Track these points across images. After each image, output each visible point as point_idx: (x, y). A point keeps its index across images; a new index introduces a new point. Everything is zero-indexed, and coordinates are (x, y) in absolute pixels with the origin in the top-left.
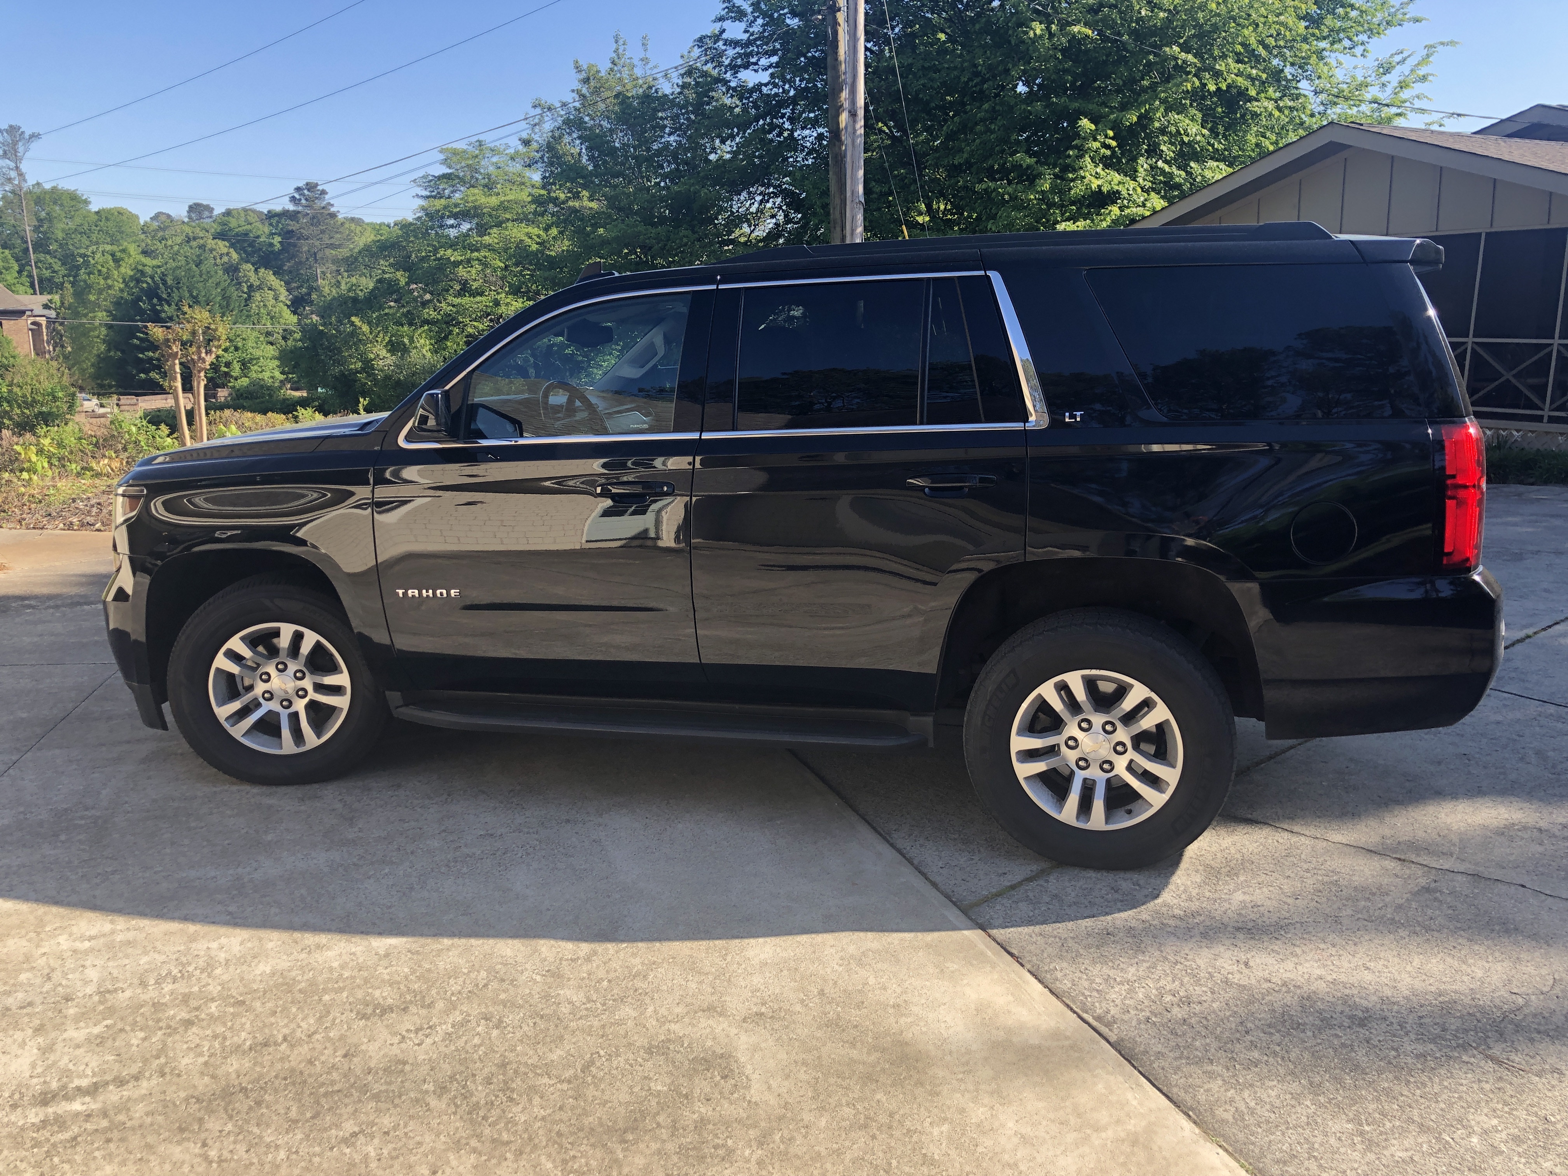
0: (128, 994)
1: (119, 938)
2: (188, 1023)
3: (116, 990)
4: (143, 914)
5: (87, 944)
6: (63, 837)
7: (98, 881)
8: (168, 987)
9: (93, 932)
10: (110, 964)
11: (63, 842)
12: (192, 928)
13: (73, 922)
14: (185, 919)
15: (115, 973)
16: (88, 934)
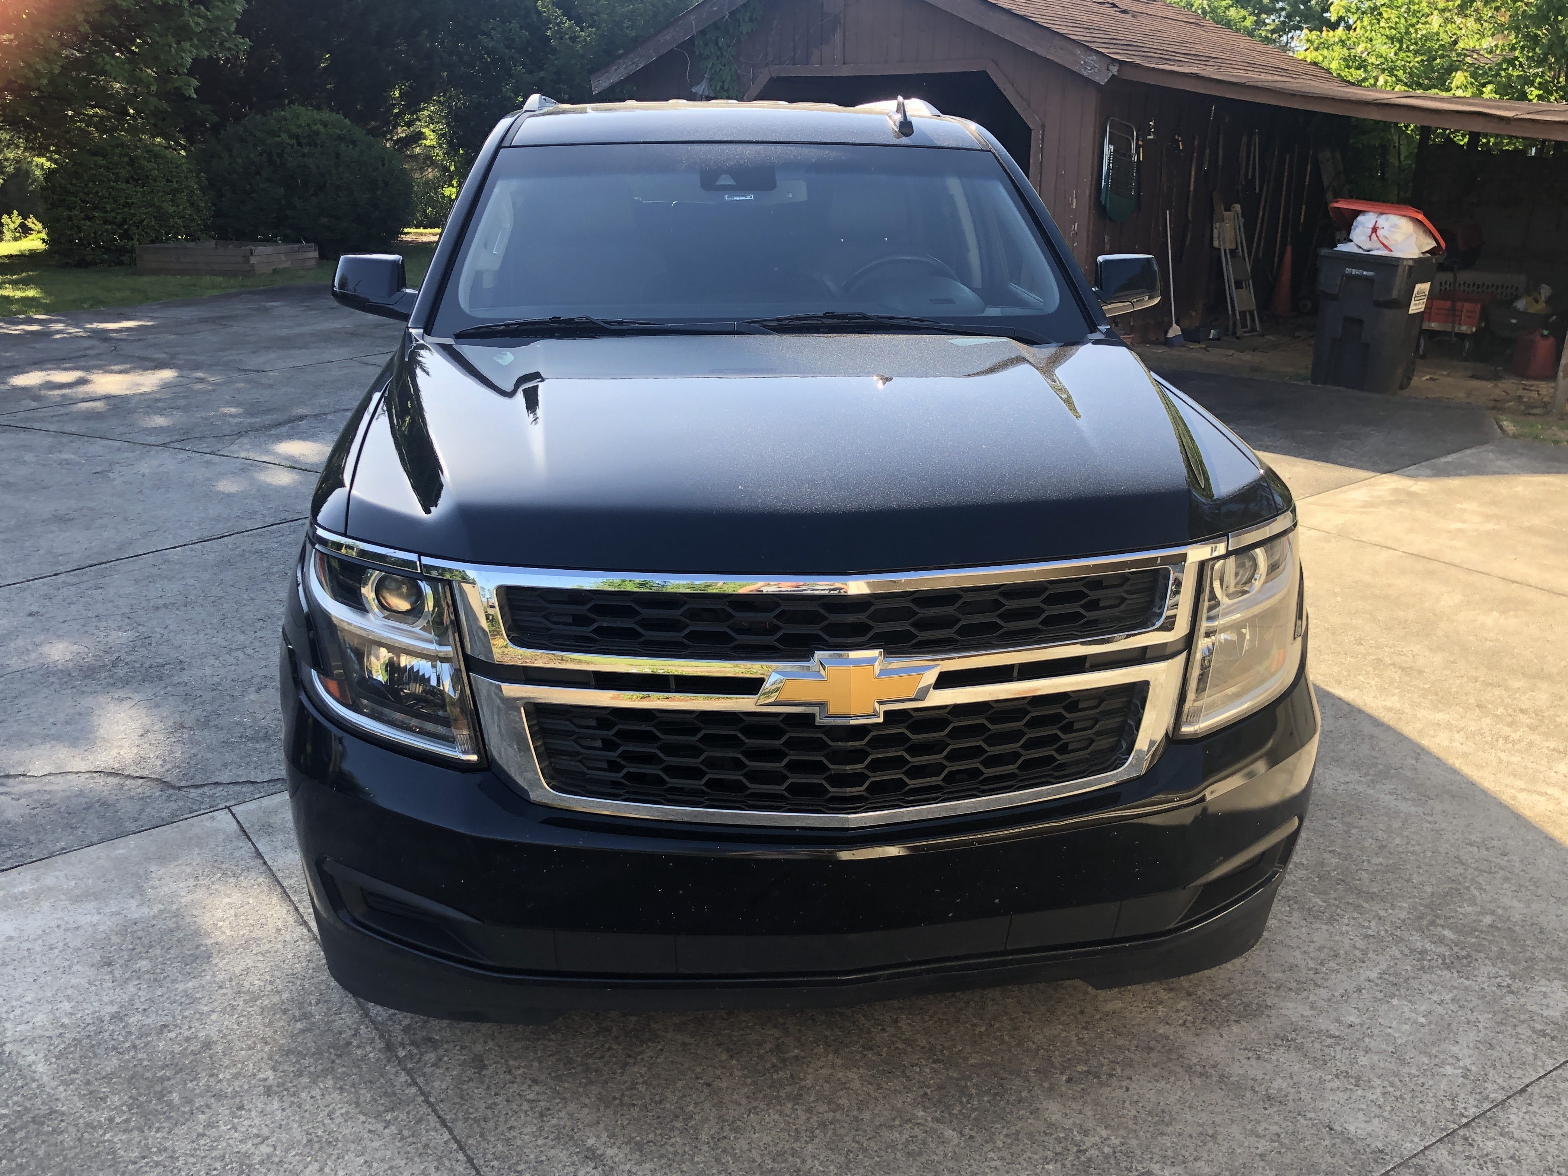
0: (1547, 744)
1: (1521, 784)
2: (1522, 711)
3: (1554, 750)
4: (1484, 792)
5: (1550, 791)
6: (1488, 920)
7: (1495, 843)
8: (1515, 736)
9: (1535, 797)
10: (1542, 769)
11: (1493, 913)
12: (1457, 763)
13: (1548, 813)
14: (1455, 771)
15: (1544, 762)
16: (1543, 799)
